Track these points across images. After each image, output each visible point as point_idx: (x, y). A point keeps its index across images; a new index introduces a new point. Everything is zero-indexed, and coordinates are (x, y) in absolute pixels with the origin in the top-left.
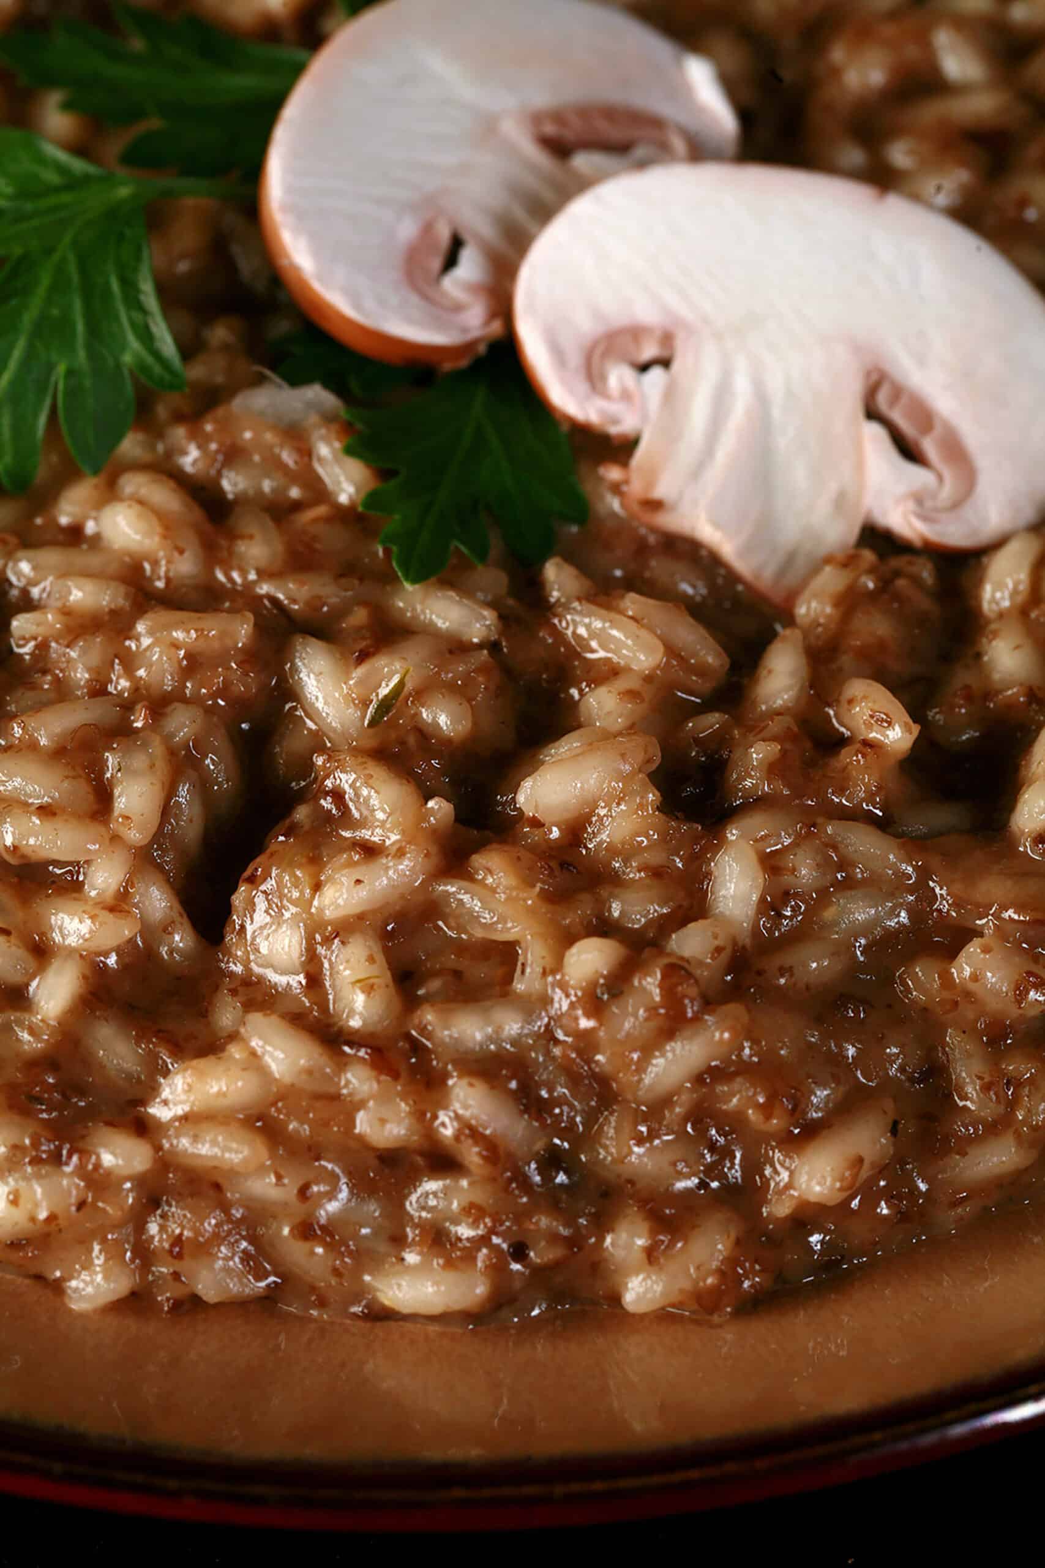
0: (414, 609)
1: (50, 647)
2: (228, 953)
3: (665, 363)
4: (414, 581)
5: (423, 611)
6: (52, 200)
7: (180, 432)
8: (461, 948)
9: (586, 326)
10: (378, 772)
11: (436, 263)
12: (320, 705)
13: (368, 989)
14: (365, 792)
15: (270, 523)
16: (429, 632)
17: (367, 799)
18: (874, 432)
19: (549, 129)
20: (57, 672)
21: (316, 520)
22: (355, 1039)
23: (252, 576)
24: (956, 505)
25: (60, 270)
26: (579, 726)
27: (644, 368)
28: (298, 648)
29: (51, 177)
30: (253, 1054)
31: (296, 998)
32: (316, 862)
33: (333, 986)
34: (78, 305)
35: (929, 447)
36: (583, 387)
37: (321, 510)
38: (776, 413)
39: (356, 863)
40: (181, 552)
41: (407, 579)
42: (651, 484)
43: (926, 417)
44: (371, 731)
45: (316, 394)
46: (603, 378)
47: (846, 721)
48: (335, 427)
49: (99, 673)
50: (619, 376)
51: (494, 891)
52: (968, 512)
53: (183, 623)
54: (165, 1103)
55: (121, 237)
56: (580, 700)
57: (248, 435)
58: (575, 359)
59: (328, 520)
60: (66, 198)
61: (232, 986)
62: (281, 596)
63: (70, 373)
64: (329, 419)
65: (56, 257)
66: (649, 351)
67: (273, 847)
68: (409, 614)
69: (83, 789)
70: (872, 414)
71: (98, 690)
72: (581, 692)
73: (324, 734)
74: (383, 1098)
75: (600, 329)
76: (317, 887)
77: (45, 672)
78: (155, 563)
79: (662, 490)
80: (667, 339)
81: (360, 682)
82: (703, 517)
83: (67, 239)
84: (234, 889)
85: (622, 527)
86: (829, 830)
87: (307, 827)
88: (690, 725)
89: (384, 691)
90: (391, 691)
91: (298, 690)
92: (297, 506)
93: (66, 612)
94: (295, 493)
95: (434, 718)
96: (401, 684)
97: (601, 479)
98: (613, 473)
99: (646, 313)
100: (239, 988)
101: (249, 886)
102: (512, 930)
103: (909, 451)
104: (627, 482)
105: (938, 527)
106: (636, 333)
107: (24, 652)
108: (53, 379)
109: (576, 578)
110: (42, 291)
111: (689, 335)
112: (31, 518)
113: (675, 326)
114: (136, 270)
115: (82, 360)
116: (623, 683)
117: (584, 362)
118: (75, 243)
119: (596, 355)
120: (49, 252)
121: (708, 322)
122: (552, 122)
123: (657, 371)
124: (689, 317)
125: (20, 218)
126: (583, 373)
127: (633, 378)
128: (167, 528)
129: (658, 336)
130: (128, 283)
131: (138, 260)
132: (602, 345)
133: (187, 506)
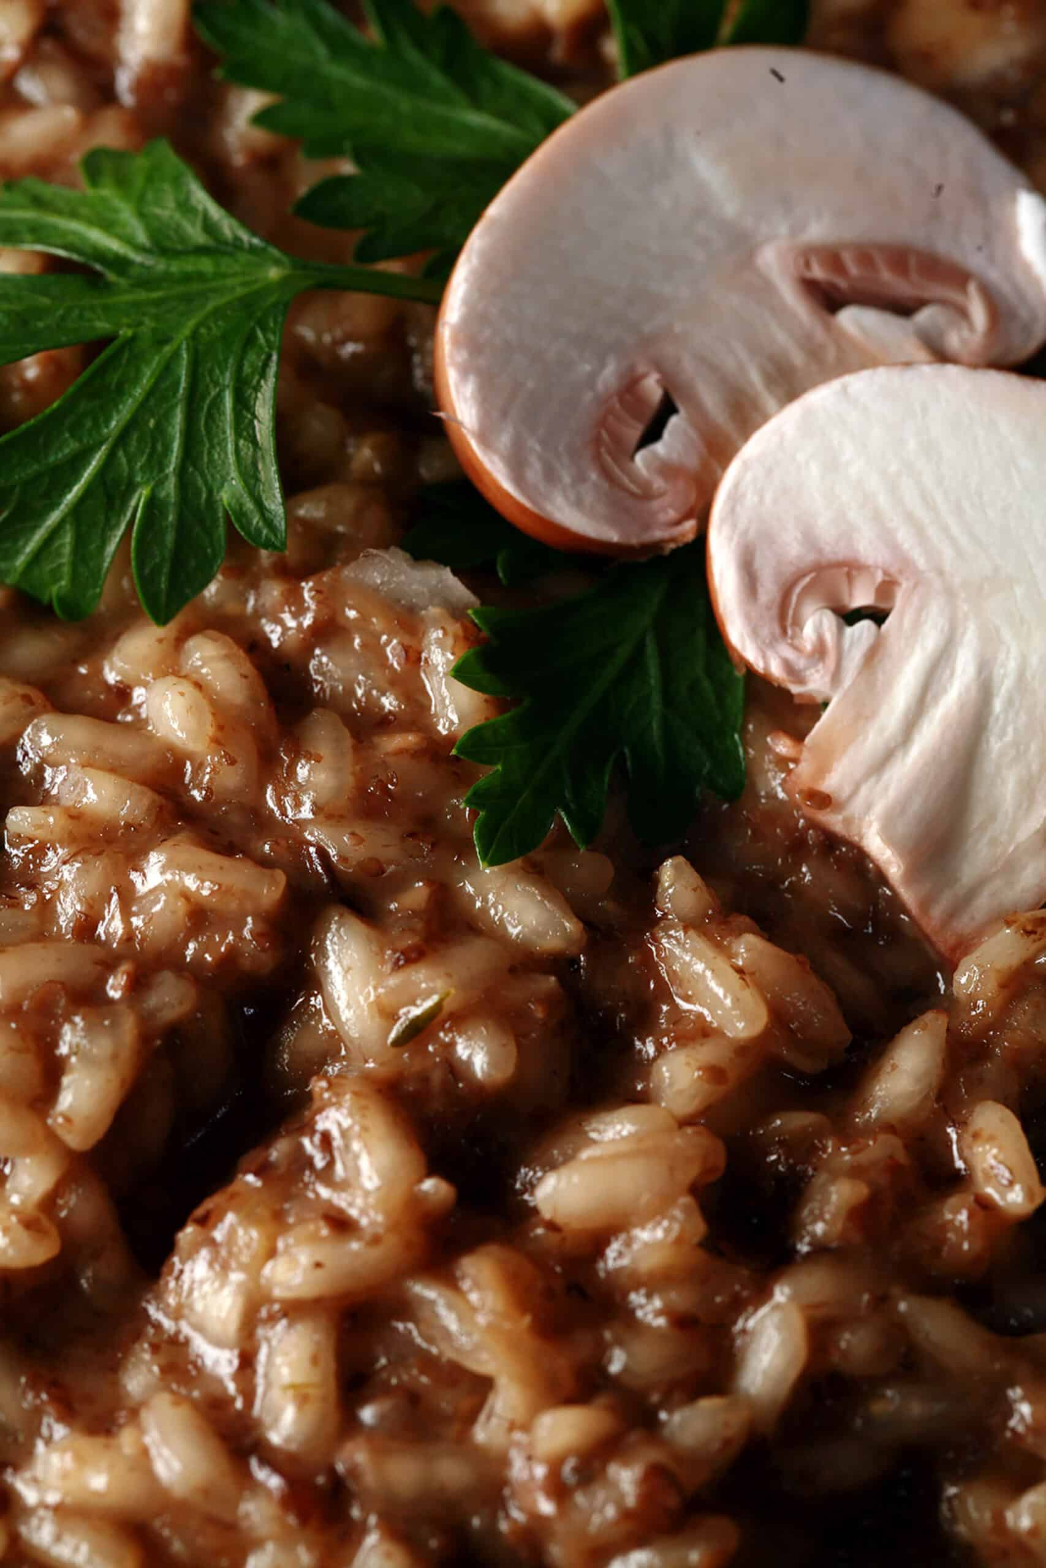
0: (485, 900)
1: (46, 854)
2: (159, 1298)
3: (878, 616)
4: (492, 864)
5: (495, 905)
6: (189, 265)
7: (274, 591)
8: (429, 1363)
10: (378, 1123)
11: (634, 432)
12: (342, 1004)
13: (302, 1399)
14: (356, 1146)
15: (348, 742)
16: (495, 934)
17: (357, 1157)
19: (818, 272)
20: (45, 891)
21: (400, 752)
22: (271, 1458)
23: (306, 813)
25: (168, 369)
26: (642, 1099)
27: (850, 617)
28: (334, 927)
29: (196, 235)
30: (145, 1452)
31: (219, 1381)
32: (278, 1221)
33: (266, 1376)
34: (178, 418)
36: (770, 628)
37: (409, 739)
38: (998, 705)
39: (322, 1240)
40: (232, 762)
41: (483, 860)
42: (823, 770)
44: (394, 1050)
45: (446, 579)
46: (798, 623)
47: (966, 1152)
48: (455, 628)
49: (91, 907)
50: (819, 622)
51: (474, 1309)
53: (200, 868)
54: (35, 1481)
55: (250, 341)
56: (655, 1059)
57: (352, 614)
58: (768, 590)
59: (415, 754)
60: (206, 265)
61: (155, 1340)
62: (332, 852)
63: (153, 503)
64: (456, 612)
65: (167, 349)
66: (862, 597)
67: (234, 1187)
68: (478, 905)
69: (29, 1067)
71: (86, 928)
72: (660, 1049)
73: (341, 1040)
74: (286, 1541)
75: (811, 558)
76: (272, 1253)
77: (32, 886)
78: (198, 768)
79: (832, 783)
80: (886, 589)
81: (392, 991)
82: (875, 827)
83: (186, 331)
84: (181, 1226)
85: (779, 813)
86: (903, 1306)
87: (282, 1170)
88: (778, 1122)
89: (416, 1011)
90: (423, 1014)
91: (322, 979)
92: (385, 723)
93: (75, 816)
94: (388, 703)
95: (470, 1057)
96: (438, 1006)
97: (769, 749)
98: (783, 746)
100: (163, 1346)
101: (198, 1229)
102: (485, 1362)
104: (796, 761)
106: (851, 568)
107: (16, 854)
108: (133, 503)
109: (695, 890)
110: (139, 392)
111: (915, 586)
112: (76, 662)
113: (901, 572)
114: (257, 388)
115: (170, 488)
116: (707, 1053)
117: (778, 599)
118: (195, 335)
119: (798, 590)
120: (162, 341)
121: (941, 573)
122: (823, 264)
123: (865, 625)
124: (921, 562)
125: (147, 282)
126: (775, 611)
127: (834, 629)
128: (221, 728)
129: (879, 577)
130: (243, 404)
131: (263, 375)
132: (807, 580)
133: (254, 700)
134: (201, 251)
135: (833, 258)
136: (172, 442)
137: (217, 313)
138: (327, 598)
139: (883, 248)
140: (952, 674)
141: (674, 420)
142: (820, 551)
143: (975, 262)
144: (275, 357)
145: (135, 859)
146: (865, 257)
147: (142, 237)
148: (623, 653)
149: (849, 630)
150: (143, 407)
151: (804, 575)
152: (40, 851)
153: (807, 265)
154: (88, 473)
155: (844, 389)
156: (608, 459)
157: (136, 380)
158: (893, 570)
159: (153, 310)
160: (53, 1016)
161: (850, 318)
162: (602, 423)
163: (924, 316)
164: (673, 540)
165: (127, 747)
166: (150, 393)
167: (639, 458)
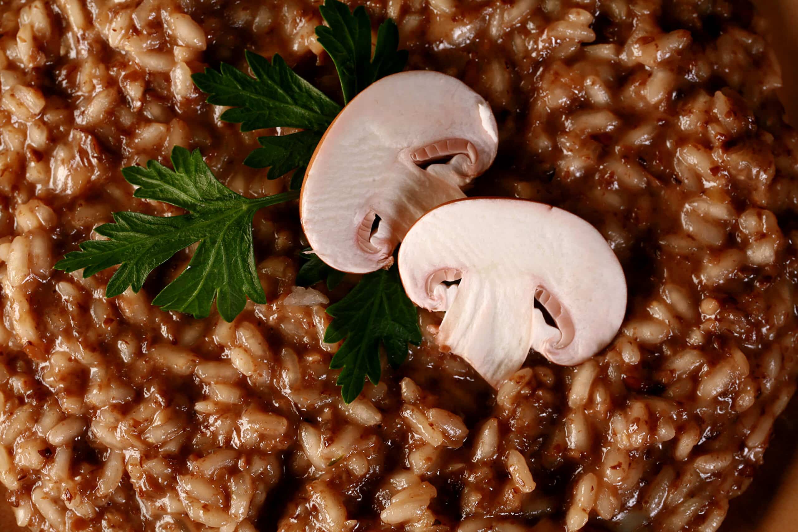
0: (349, 412)
1: (210, 417)
3: (457, 283)
4: (349, 403)
5: (352, 413)
6: (216, 206)
9: (427, 268)
10: (330, 502)
11: (368, 231)
14: (325, 510)
16: (354, 423)
17: (325, 514)
18: (538, 313)
19: (419, 158)
21: (313, 362)
23: (288, 390)
24: (566, 346)
25: (218, 253)
27: (449, 285)
29: (216, 193)
34: (225, 268)
35: (557, 321)
36: (423, 294)
37: (315, 357)
38: (499, 305)
41: (346, 401)
42: (446, 337)
43: (558, 307)
44: (329, 467)
46: (432, 291)
49: (227, 435)
50: (438, 289)
52: (570, 349)
55: (242, 239)
56: (409, 454)
57: (289, 313)
58: (421, 283)
59: (318, 362)
60: (221, 205)
62: (299, 404)
63: (221, 292)
65: (216, 246)
66: (451, 278)
68: (347, 413)
70: (537, 305)
71: (228, 442)
72: (410, 450)
75: (432, 269)
77: (207, 428)
79: (450, 341)
80: (459, 273)
83: (221, 238)
87: (303, 516)
88: (451, 468)
89: (334, 459)
91: (303, 446)
92: (306, 349)
94: (306, 340)
95: (353, 467)
97: (428, 331)
98: (432, 330)
99: (451, 263)
103: (550, 321)
105: (557, 357)
106: (446, 270)
107: (200, 417)
108: (215, 293)
109: (413, 392)
110: (210, 262)
111: (467, 272)
112: (205, 337)
113: (462, 268)
114: (248, 256)
115: (226, 288)
116: (426, 452)
117: (424, 284)
118: (224, 240)
119: (430, 280)
120: (214, 242)
121: (474, 266)
122: (419, 154)
123: (453, 287)
124: (468, 265)
125: (204, 214)
126: (424, 289)
127: (443, 290)
128: (256, 366)
129: (455, 272)
130: (245, 261)
131: (249, 251)
132: (432, 276)
133: (264, 351)
134: (218, 199)
135: (422, 151)
136: (224, 275)
137: (229, 228)
138: (280, 310)
139: (438, 142)
140: (483, 297)
141: (380, 223)
142: (435, 266)
143: (469, 136)
144: (252, 245)
145: (238, 415)
146: (432, 147)
147: (198, 196)
148: (377, 302)
149: (448, 290)
150: (213, 266)
151: (431, 275)
152: (208, 415)
153: (415, 156)
154: (199, 287)
155: (434, 215)
156: (361, 245)
157: (209, 258)
158: (459, 268)
159: (208, 229)
160: (225, 481)
161: (431, 169)
162: (358, 233)
163: (453, 161)
164: (386, 265)
165: (226, 372)
166: (214, 262)
167: (372, 240)
